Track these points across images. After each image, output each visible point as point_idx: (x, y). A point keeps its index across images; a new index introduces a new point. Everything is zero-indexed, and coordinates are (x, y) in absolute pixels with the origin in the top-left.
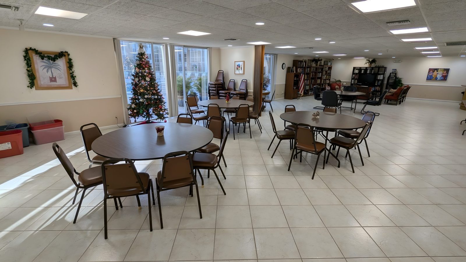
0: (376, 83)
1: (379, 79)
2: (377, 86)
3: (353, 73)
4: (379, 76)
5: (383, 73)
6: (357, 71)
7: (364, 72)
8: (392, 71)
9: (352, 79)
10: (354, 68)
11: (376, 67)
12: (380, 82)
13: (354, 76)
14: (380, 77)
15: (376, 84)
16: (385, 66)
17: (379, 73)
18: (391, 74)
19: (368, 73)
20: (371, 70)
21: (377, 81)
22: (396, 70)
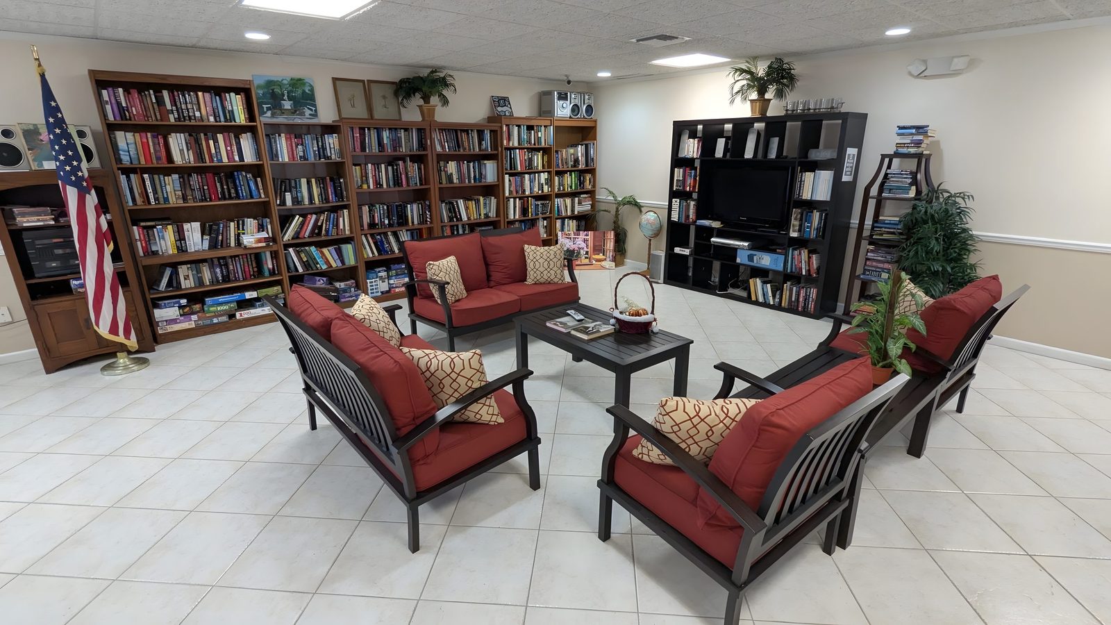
0: (795, 223)
1: (806, 195)
2: (800, 243)
3: (678, 161)
4: (808, 177)
5: (834, 155)
6: (691, 148)
7: (726, 150)
8: (899, 140)
9: (673, 194)
10: (682, 129)
11: (791, 116)
12: (816, 216)
13: (679, 173)
14: (816, 186)
15: (794, 234)
16: (843, 110)
17: (815, 155)
18: (896, 161)
19: (746, 156)
20: (763, 142)
21: (795, 213)
22: (921, 129)
